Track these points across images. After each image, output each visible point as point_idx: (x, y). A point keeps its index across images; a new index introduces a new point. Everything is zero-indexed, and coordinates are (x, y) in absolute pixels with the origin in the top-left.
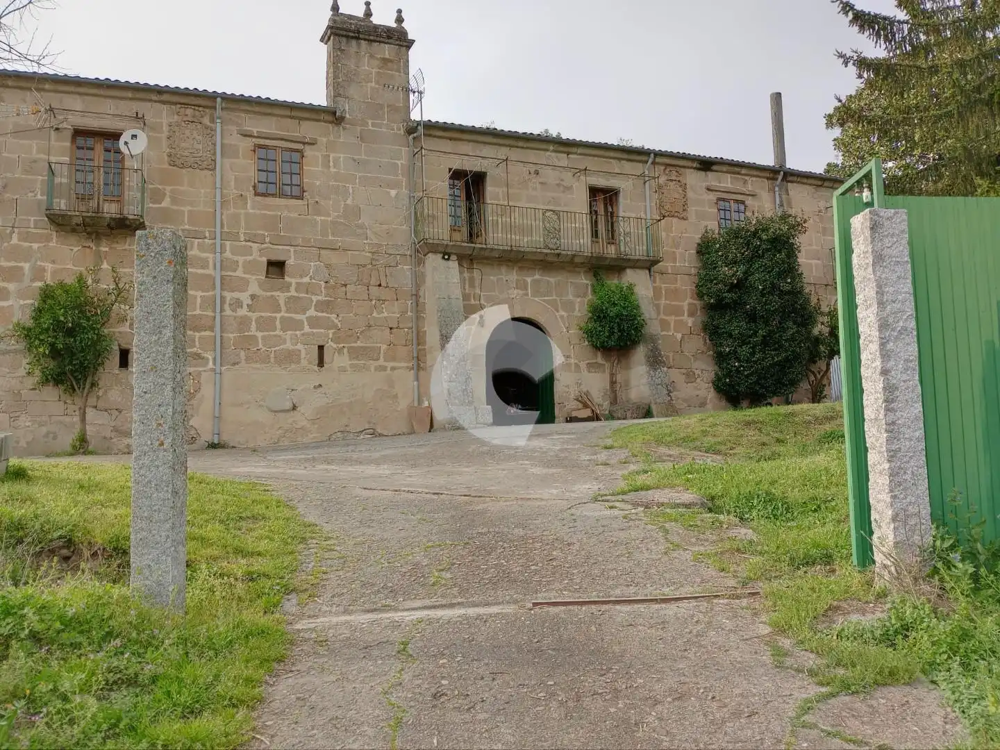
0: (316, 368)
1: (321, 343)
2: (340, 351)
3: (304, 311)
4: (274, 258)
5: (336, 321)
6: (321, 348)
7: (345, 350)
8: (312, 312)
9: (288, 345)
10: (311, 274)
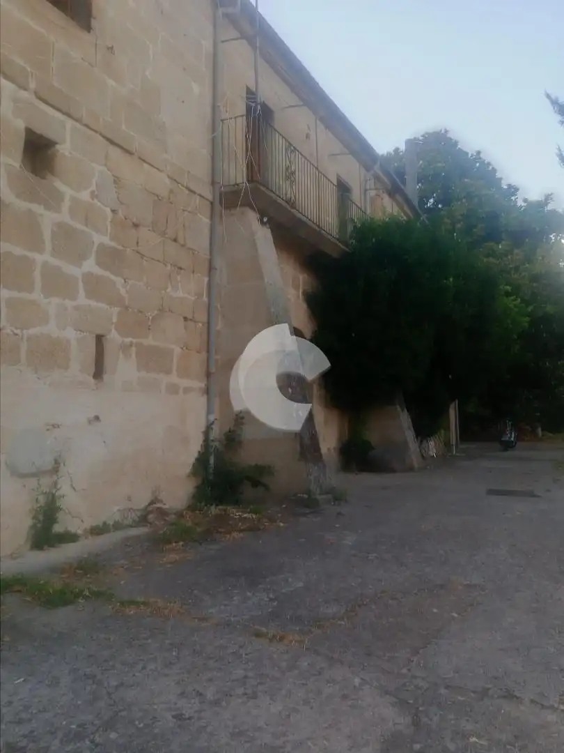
0: (92, 381)
1: (100, 332)
2: (125, 348)
3: (80, 258)
4: (39, 129)
5: (123, 291)
6: (99, 339)
7: (134, 349)
8: (90, 265)
9: (52, 329)
10: (94, 188)
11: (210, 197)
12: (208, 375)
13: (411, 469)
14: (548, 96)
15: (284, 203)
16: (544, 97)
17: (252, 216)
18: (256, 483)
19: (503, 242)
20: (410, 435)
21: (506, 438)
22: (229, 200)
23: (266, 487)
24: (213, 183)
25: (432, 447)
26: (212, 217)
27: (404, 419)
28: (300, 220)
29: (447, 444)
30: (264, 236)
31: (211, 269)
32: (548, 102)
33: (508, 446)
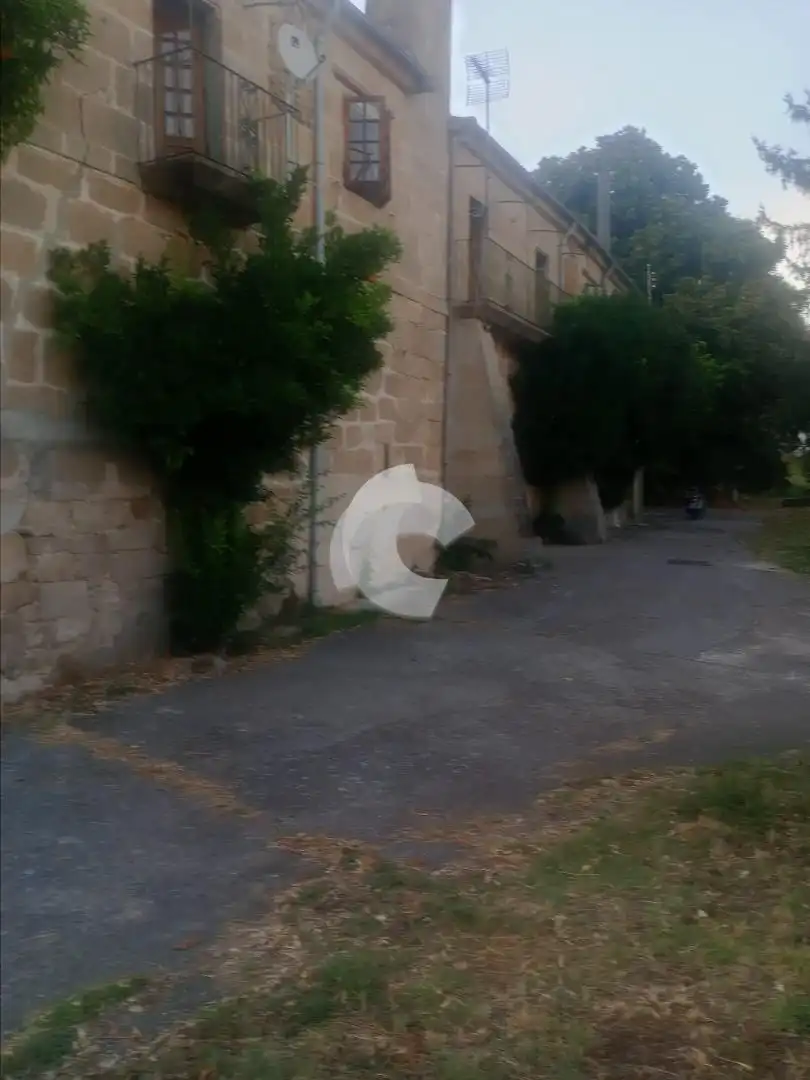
1: (386, 442)
2: (399, 452)
5: (397, 407)
6: (386, 447)
7: (403, 452)
11: (446, 312)
12: (444, 465)
13: (600, 542)
14: (755, 141)
15: (502, 310)
16: (751, 142)
17: (479, 324)
18: (481, 554)
19: (705, 277)
20: (599, 509)
21: (693, 506)
22: (462, 312)
23: (490, 557)
24: (448, 299)
25: (616, 519)
26: (447, 329)
27: (593, 493)
28: (515, 321)
29: (631, 514)
30: (487, 340)
31: (446, 375)
32: (755, 147)
33: (694, 514)
